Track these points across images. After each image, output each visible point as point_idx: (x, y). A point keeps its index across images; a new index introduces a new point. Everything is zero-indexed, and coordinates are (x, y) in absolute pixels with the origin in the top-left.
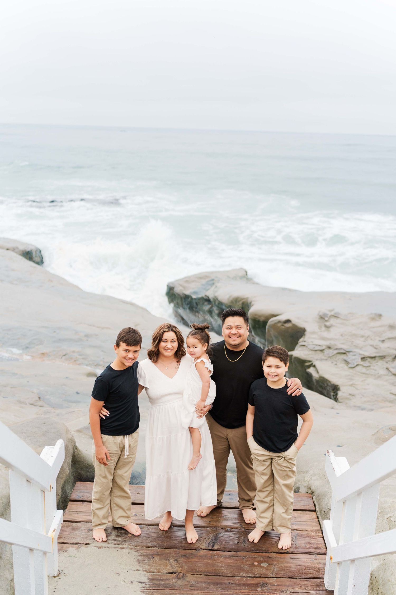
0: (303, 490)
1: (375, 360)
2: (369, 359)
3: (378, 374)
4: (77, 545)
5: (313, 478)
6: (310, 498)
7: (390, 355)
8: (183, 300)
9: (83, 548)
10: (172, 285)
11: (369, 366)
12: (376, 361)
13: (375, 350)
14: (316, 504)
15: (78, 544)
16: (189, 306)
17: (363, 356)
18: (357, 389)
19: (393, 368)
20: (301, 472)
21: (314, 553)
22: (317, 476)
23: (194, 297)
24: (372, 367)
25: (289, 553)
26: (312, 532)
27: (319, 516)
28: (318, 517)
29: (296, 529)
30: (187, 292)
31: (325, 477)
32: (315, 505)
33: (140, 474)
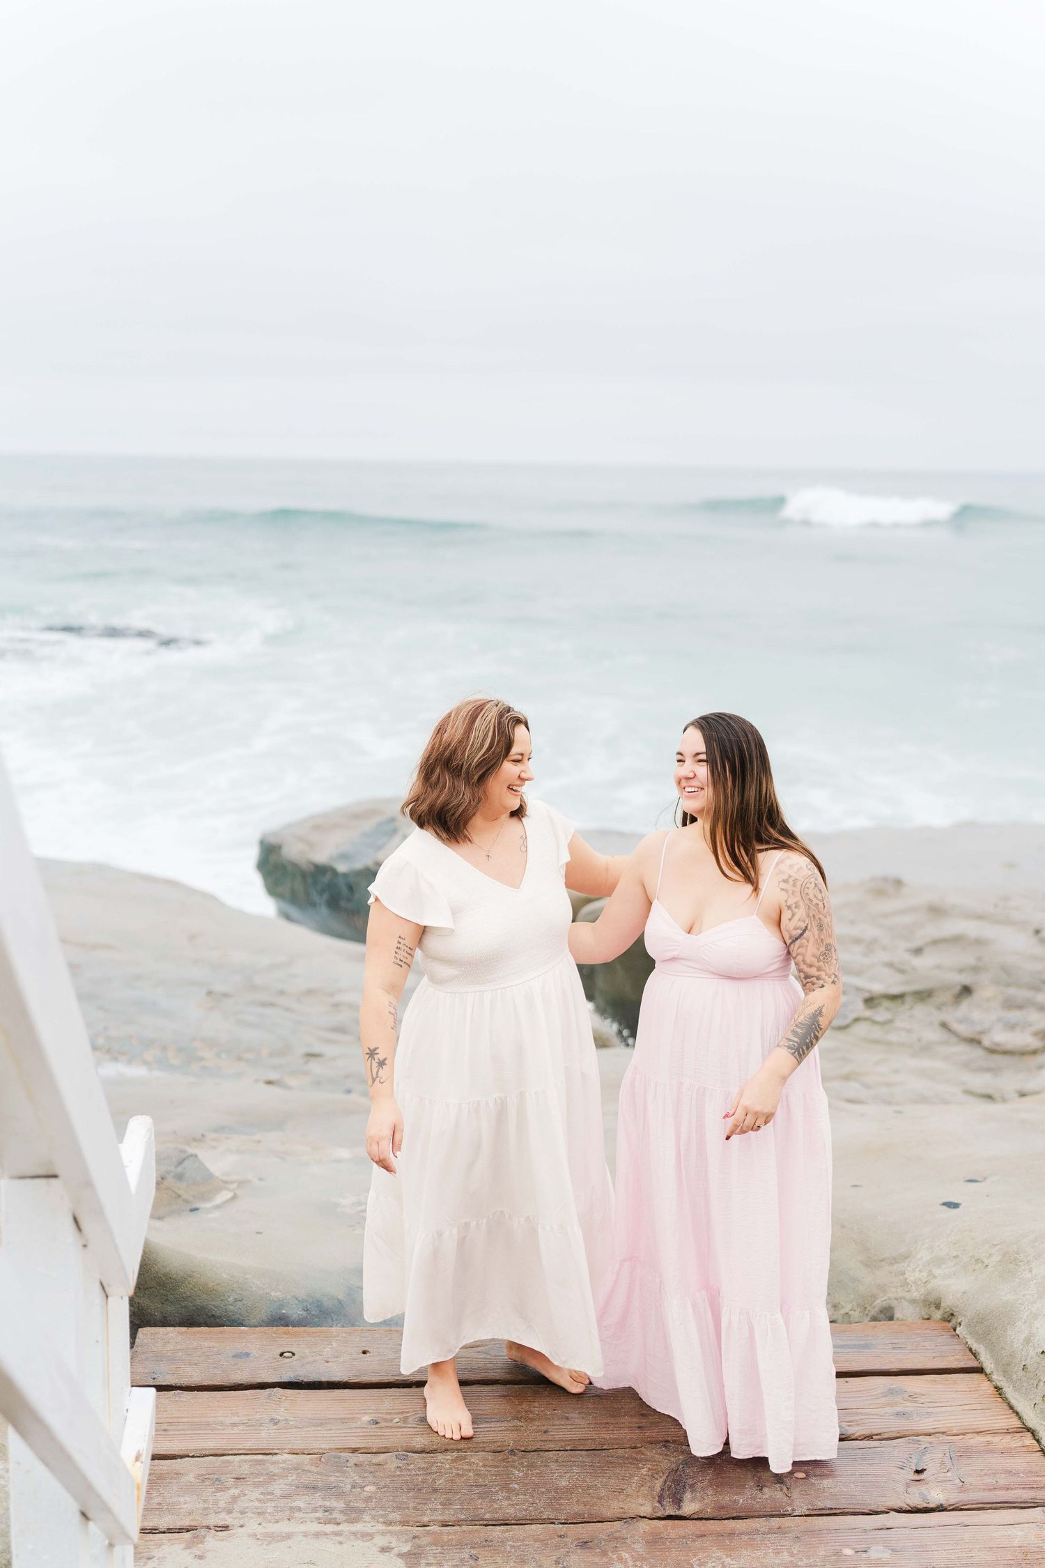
0: (905, 1312)
1: (903, 1003)
2: (886, 1003)
3: (919, 1040)
4: (187, 1535)
5: (937, 1272)
6: (950, 1334)
7: (946, 988)
8: (310, 881)
9: (212, 1542)
10: (273, 840)
11: (890, 1021)
12: (907, 1006)
13: (898, 977)
14: (979, 1350)
15: (188, 1531)
16: (326, 896)
17: (867, 995)
18: (868, 1087)
19: (961, 1022)
20: (883, 1260)
21: (1032, 1505)
22: (951, 1264)
23: (342, 868)
24: (898, 1023)
25: (950, 1510)
26: (1000, 1438)
27: (1002, 1383)
28: (998, 1389)
29: (942, 1430)
30: (321, 857)
31: (983, 1262)
32: (975, 1354)
33: (340, 1302)
